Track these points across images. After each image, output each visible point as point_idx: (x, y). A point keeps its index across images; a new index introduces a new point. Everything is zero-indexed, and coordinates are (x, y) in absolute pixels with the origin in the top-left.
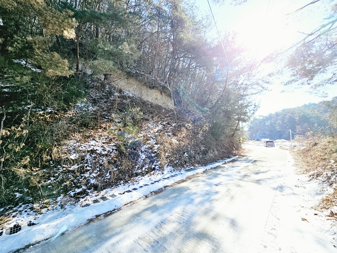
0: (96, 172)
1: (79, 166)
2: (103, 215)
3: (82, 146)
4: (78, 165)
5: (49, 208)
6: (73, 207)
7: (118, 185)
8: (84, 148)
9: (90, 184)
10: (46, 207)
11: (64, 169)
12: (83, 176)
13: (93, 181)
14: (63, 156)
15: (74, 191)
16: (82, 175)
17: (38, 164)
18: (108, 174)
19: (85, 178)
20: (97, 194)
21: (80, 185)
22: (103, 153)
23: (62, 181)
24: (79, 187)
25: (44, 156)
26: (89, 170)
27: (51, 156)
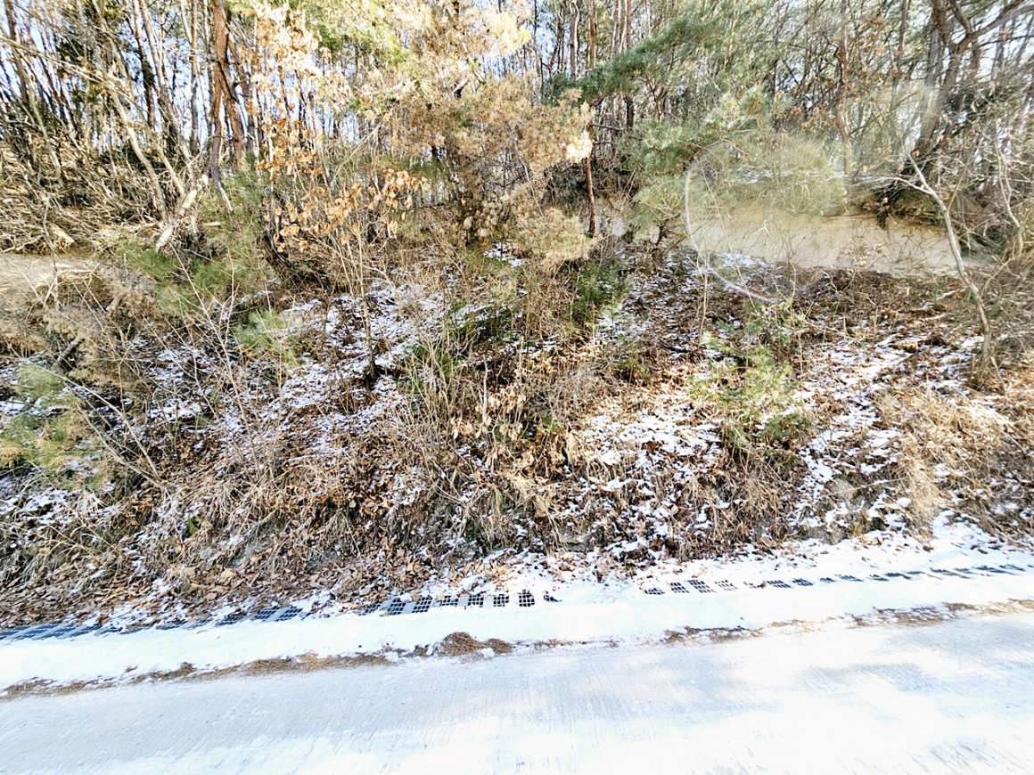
0: (669, 505)
1: (625, 483)
2: (708, 632)
3: (626, 432)
4: (621, 480)
5: (575, 573)
6: (624, 586)
7: (737, 554)
8: (631, 437)
9: (655, 536)
10: (568, 569)
11: (594, 487)
12: (634, 512)
13: (662, 530)
14: (590, 457)
15: (620, 546)
16: (634, 508)
17: (544, 470)
18: (702, 517)
19: (641, 518)
20: (678, 568)
21: (632, 534)
22: (683, 452)
23: (592, 517)
24: (630, 539)
25: (553, 453)
26: (648, 498)
27: (565, 455)
